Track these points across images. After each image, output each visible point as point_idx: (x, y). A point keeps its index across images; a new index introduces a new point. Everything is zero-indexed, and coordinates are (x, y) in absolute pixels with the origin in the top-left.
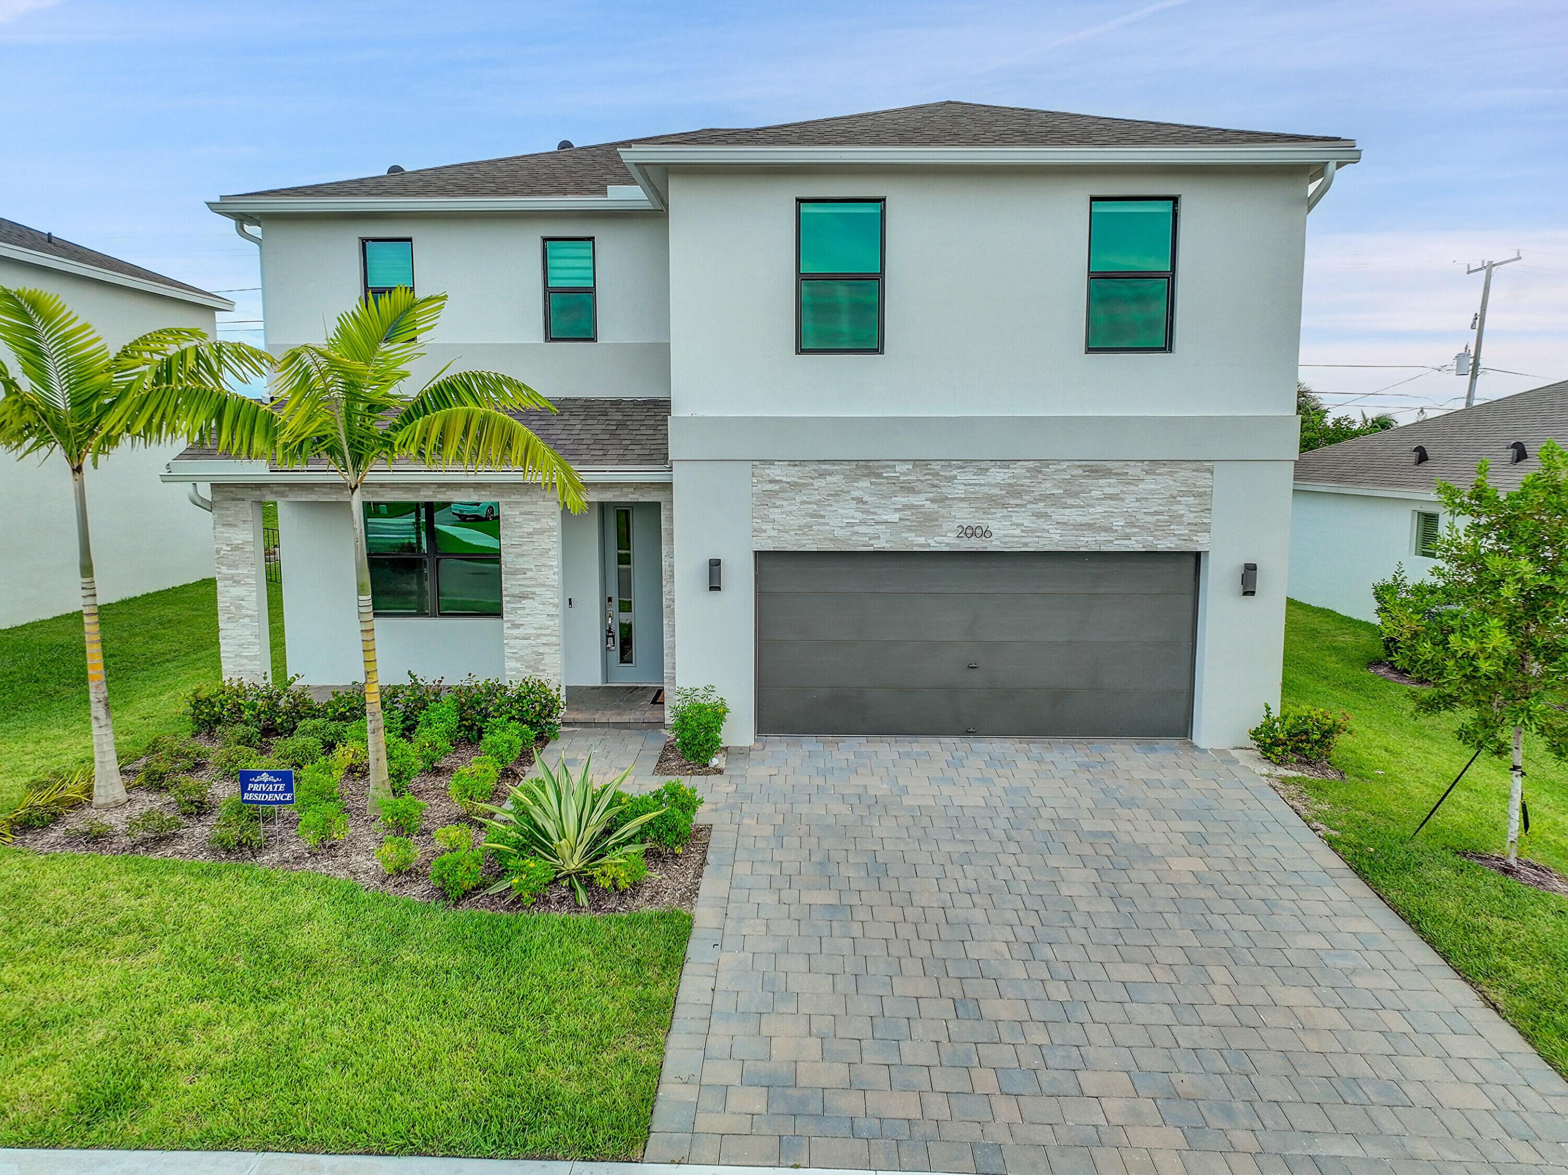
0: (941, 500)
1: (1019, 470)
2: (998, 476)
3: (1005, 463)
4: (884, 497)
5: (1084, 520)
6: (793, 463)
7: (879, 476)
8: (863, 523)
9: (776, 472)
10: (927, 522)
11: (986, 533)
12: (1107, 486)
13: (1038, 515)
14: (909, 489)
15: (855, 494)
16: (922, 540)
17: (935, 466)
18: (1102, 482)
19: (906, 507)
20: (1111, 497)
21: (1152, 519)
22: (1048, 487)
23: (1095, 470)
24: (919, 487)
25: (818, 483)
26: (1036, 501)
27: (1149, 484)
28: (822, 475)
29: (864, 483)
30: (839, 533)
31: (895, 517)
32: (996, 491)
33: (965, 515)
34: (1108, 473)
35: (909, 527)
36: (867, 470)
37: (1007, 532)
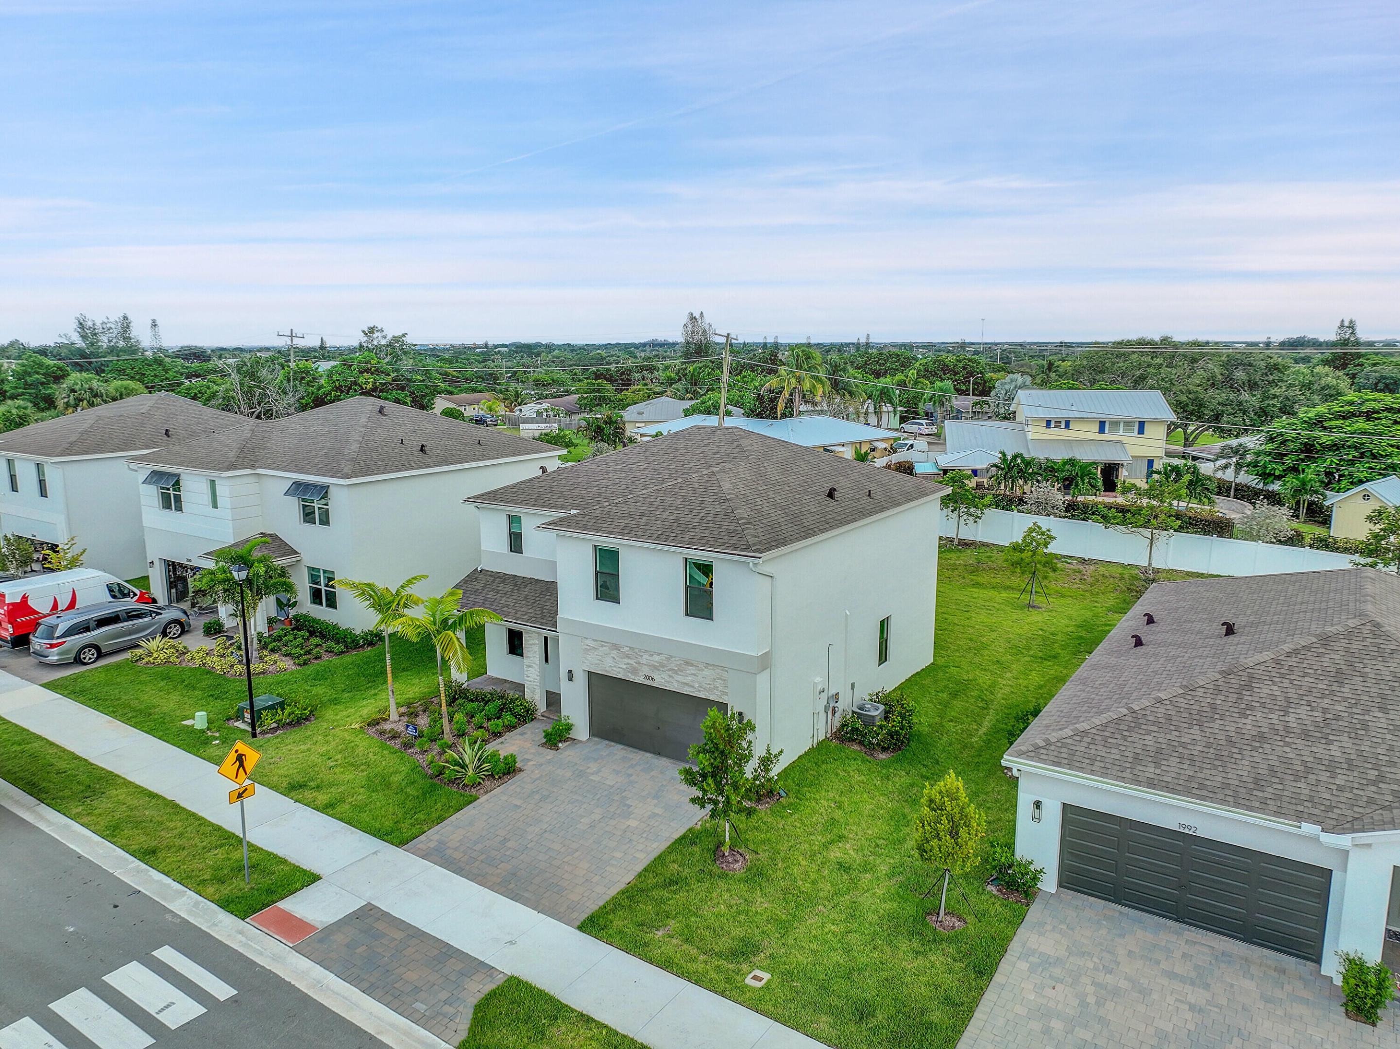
0: (639, 663)
1: (663, 657)
2: (656, 658)
3: (659, 654)
4: (621, 658)
5: (685, 681)
6: (594, 640)
7: (619, 650)
8: (615, 666)
9: (588, 642)
10: (634, 671)
11: (653, 679)
12: (692, 670)
13: (670, 676)
14: (628, 657)
15: (612, 655)
16: (633, 677)
17: (637, 651)
18: (690, 668)
19: (628, 664)
20: (694, 675)
21: (708, 686)
22: (672, 666)
23: (687, 663)
24: (631, 657)
25: (601, 649)
26: (669, 670)
27: (706, 672)
28: (602, 646)
29: (615, 652)
30: (607, 668)
31: (624, 667)
32: (656, 664)
33: (646, 671)
34: (692, 665)
35: (629, 672)
36: (616, 647)
37: (661, 681)
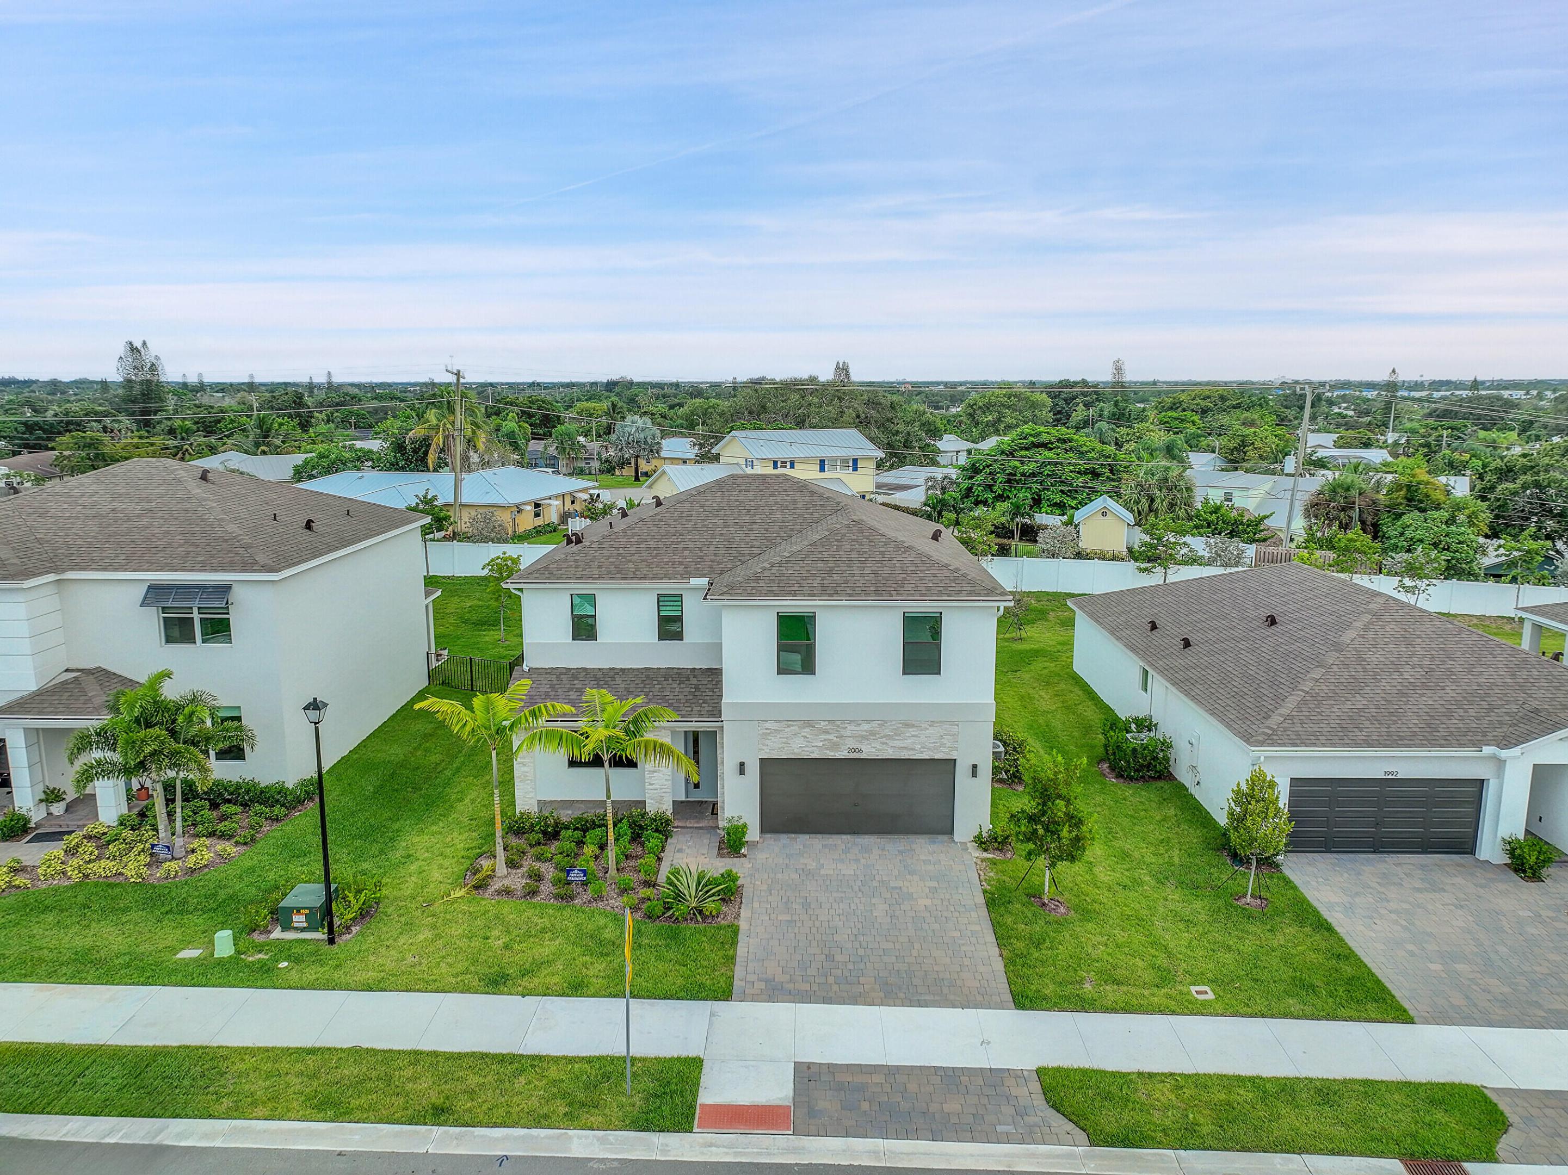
0: (841, 737)
1: (875, 724)
2: (865, 727)
3: (868, 722)
4: (816, 735)
5: (902, 745)
6: (776, 721)
7: (814, 727)
8: (807, 746)
9: (767, 725)
10: (835, 746)
11: (860, 751)
12: (912, 731)
13: (883, 743)
14: (827, 732)
15: (803, 734)
16: (832, 754)
17: (839, 723)
18: (910, 730)
19: (825, 740)
20: (913, 736)
21: (931, 745)
22: (887, 732)
23: (907, 725)
24: (831, 731)
25: (786, 730)
26: (882, 737)
27: (931, 731)
28: (789, 726)
29: (807, 730)
30: (796, 750)
31: (821, 744)
32: (864, 733)
33: (852, 744)
34: (913, 726)
35: (827, 749)
36: (809, 724)
37: (870, 751)
